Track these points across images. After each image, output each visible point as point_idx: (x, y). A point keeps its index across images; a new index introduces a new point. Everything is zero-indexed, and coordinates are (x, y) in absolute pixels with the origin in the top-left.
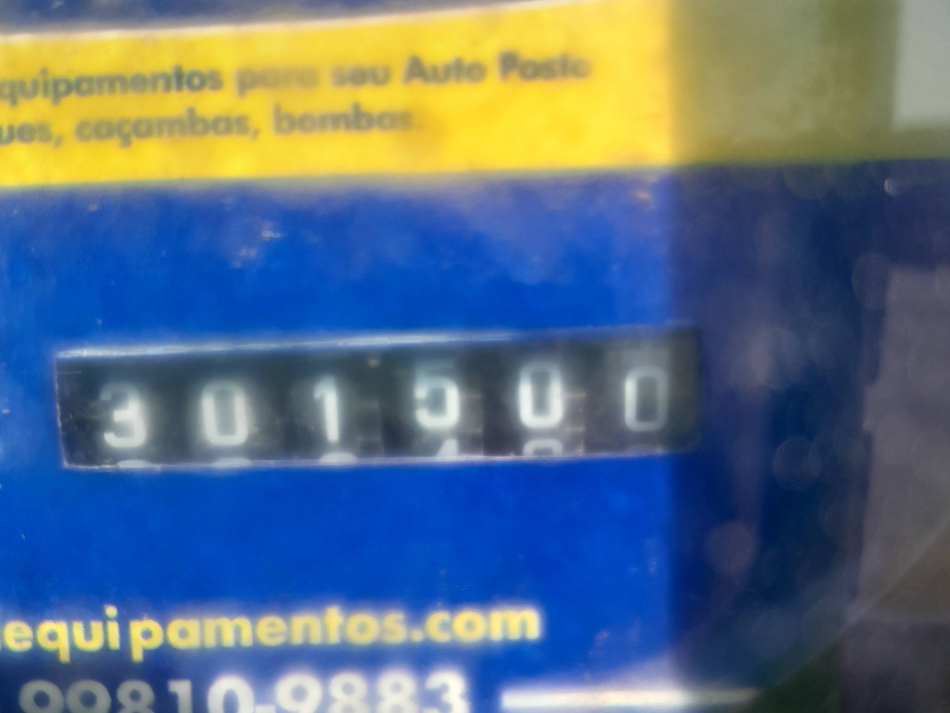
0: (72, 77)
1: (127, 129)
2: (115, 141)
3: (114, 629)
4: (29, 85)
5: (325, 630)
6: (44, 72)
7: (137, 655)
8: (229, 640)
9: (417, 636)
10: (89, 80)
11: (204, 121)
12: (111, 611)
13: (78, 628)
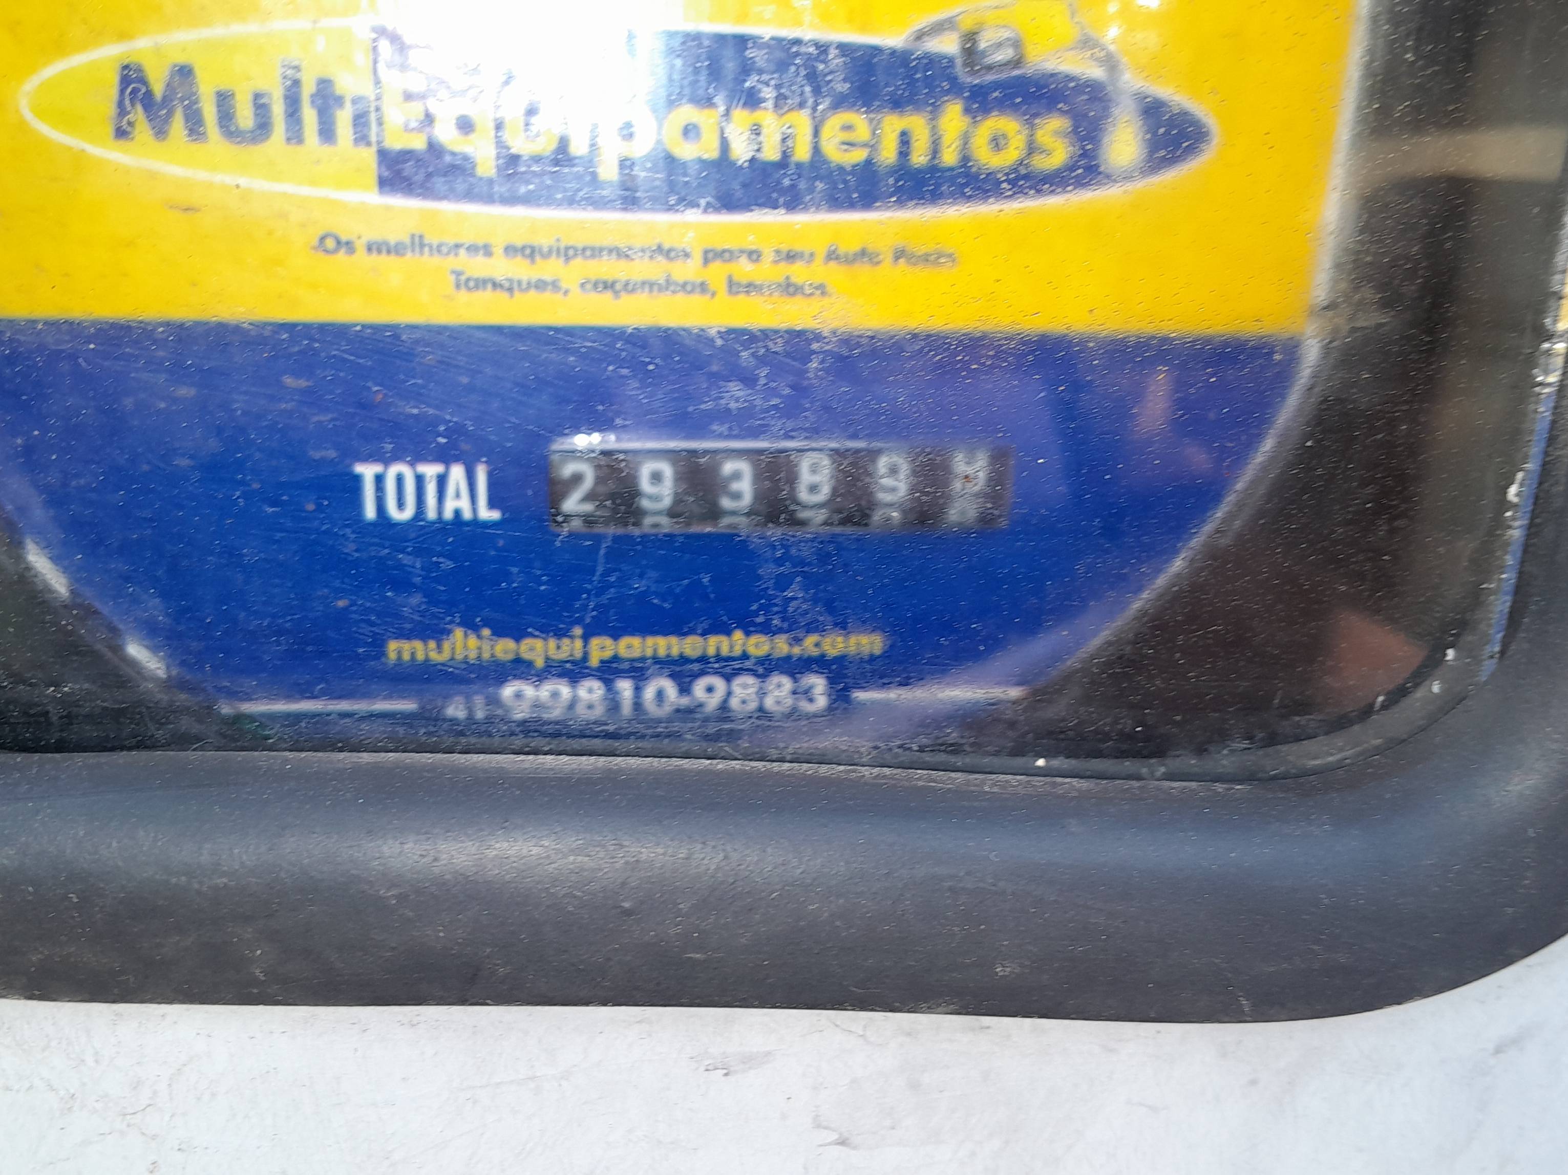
0: (580, 245)
1: (618, 287)
2: (608, 295)
3: (579, 644)
4: (545, 250)
5: (731, 647)
6: (558, 240)
7: (594, 662)
8: (662, 653)
9: (796, 650)
10: (593, 249)
11: (676, 284)
12: (578, 631)
13: (552, 643)
